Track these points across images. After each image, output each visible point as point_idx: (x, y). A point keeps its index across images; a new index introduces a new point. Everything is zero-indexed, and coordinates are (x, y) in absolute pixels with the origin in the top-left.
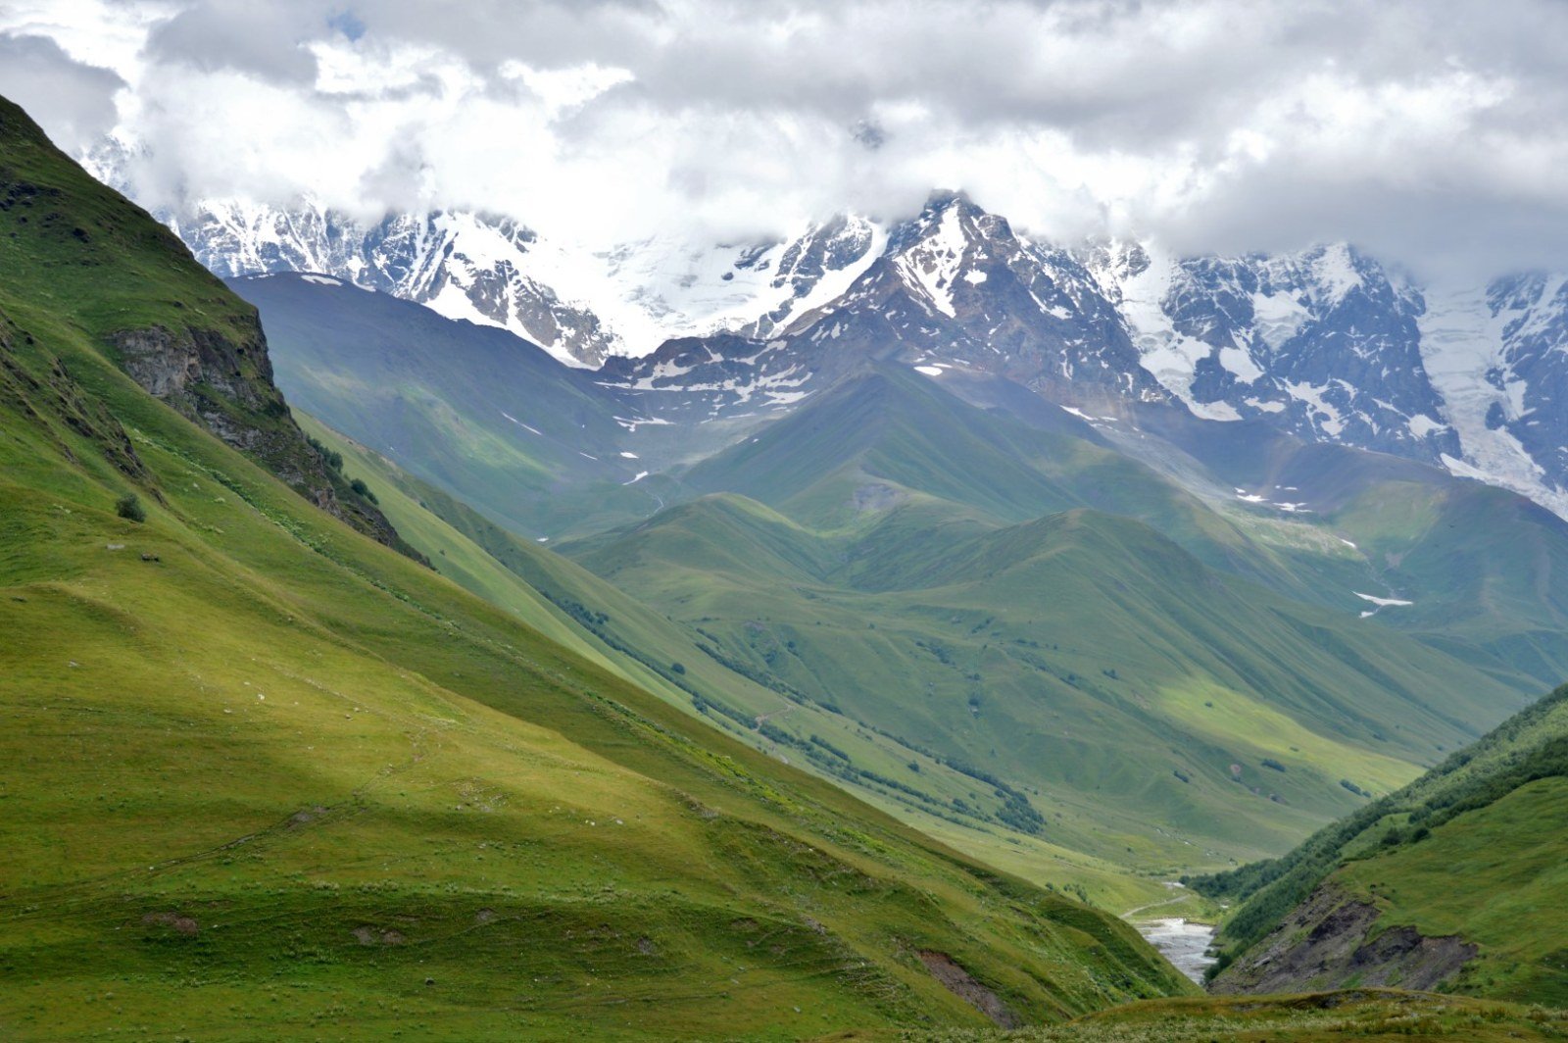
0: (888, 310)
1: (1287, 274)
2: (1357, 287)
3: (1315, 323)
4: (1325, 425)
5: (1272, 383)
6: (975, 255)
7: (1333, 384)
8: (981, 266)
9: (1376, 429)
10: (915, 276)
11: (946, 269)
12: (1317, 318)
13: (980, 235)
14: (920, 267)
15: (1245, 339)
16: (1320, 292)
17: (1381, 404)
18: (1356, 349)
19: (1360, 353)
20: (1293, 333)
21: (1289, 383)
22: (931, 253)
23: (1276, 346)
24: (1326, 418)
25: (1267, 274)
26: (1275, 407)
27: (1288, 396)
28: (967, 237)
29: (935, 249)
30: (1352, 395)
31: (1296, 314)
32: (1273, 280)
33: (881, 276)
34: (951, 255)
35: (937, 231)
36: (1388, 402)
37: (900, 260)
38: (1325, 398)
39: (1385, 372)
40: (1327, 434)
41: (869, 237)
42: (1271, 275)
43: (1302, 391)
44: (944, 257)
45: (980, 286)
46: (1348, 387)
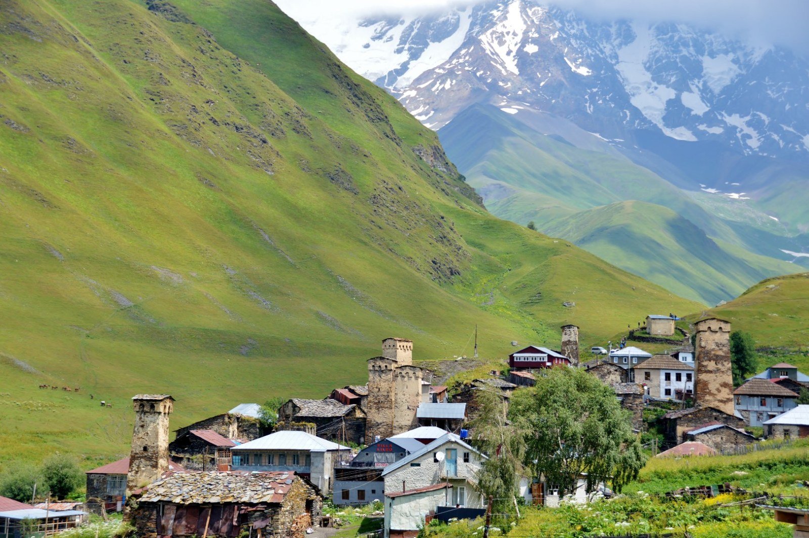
0: (478, 70)
1: (725, 43)
2: (770, 51)
3: (742, 75)
4: (749, 142)
5: (715, 115)
6: (530, 34)
7: (754, 115)
8: (535, 41)
9: (782, 144)
10: (492, 48)
11: (512, 43)
12: (744, 72)
13: (533, 21)
14: (496, 42)
15: (697, 86)
16: (746, 55)
17: (785, 128)
18: (769, 92)
19: (772, 95)
20: (728, 82)
21: (725, 115)
22: (502, 33)
23: (717, 90)
24: (749, 137)
25: (712, 43)
26: (717, 130)
27: (725, 123)
28: (525, 22)
29: (505, 31)
30: (767, 122)
31: (731, 69)
32: (715, 47)
33: (472, 48)
34: (515, 34)
35: (506, 18)
36: (789, 126)
37: (482, 37)
38: (749, 124)
39: (787, 107)
40: (750, 148)
41: (458, 20)
42: (714, 44)
43: (734, 120)
44: (511, 35)
45: (535, 55)
46: (764, 117)
